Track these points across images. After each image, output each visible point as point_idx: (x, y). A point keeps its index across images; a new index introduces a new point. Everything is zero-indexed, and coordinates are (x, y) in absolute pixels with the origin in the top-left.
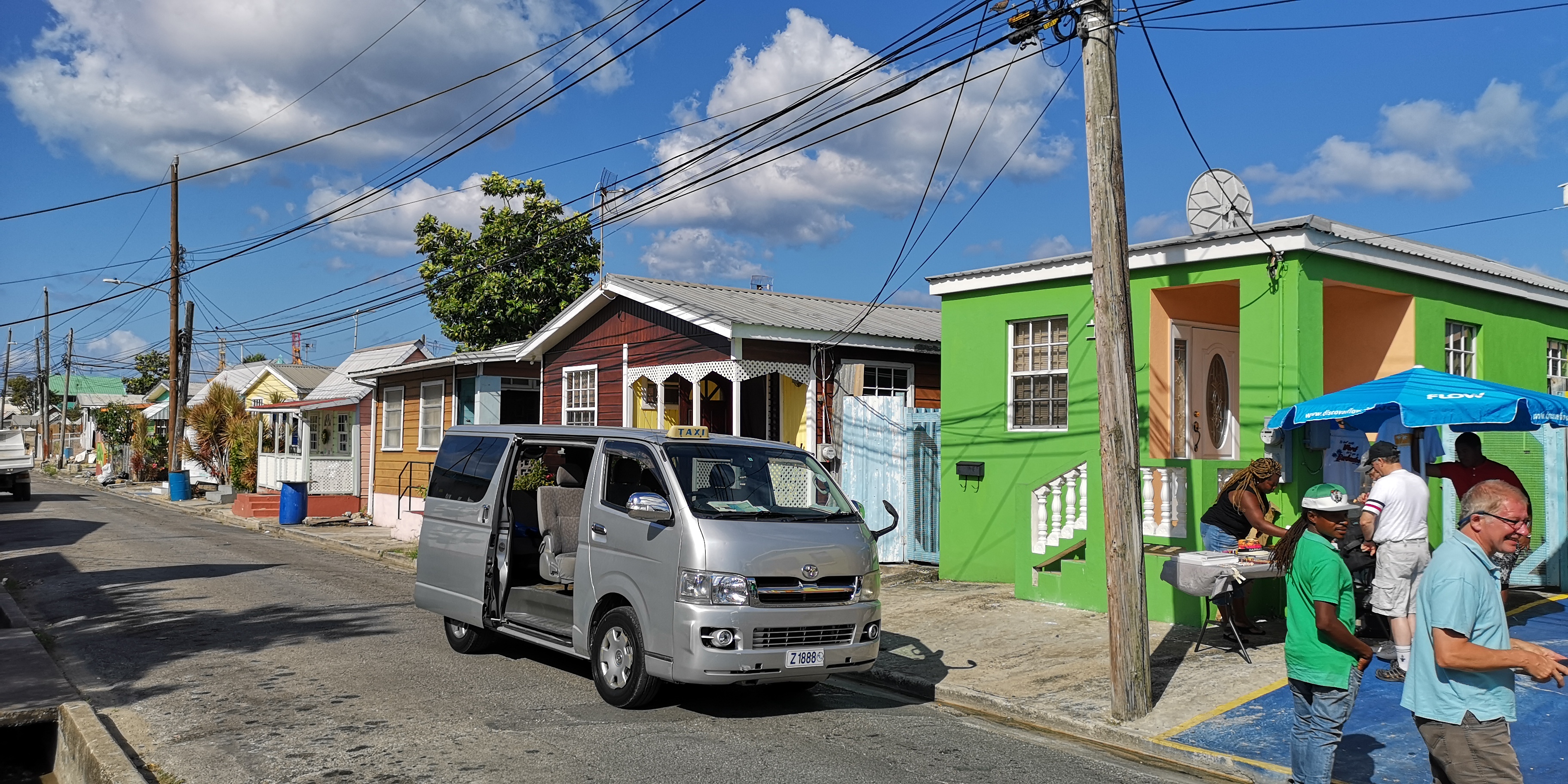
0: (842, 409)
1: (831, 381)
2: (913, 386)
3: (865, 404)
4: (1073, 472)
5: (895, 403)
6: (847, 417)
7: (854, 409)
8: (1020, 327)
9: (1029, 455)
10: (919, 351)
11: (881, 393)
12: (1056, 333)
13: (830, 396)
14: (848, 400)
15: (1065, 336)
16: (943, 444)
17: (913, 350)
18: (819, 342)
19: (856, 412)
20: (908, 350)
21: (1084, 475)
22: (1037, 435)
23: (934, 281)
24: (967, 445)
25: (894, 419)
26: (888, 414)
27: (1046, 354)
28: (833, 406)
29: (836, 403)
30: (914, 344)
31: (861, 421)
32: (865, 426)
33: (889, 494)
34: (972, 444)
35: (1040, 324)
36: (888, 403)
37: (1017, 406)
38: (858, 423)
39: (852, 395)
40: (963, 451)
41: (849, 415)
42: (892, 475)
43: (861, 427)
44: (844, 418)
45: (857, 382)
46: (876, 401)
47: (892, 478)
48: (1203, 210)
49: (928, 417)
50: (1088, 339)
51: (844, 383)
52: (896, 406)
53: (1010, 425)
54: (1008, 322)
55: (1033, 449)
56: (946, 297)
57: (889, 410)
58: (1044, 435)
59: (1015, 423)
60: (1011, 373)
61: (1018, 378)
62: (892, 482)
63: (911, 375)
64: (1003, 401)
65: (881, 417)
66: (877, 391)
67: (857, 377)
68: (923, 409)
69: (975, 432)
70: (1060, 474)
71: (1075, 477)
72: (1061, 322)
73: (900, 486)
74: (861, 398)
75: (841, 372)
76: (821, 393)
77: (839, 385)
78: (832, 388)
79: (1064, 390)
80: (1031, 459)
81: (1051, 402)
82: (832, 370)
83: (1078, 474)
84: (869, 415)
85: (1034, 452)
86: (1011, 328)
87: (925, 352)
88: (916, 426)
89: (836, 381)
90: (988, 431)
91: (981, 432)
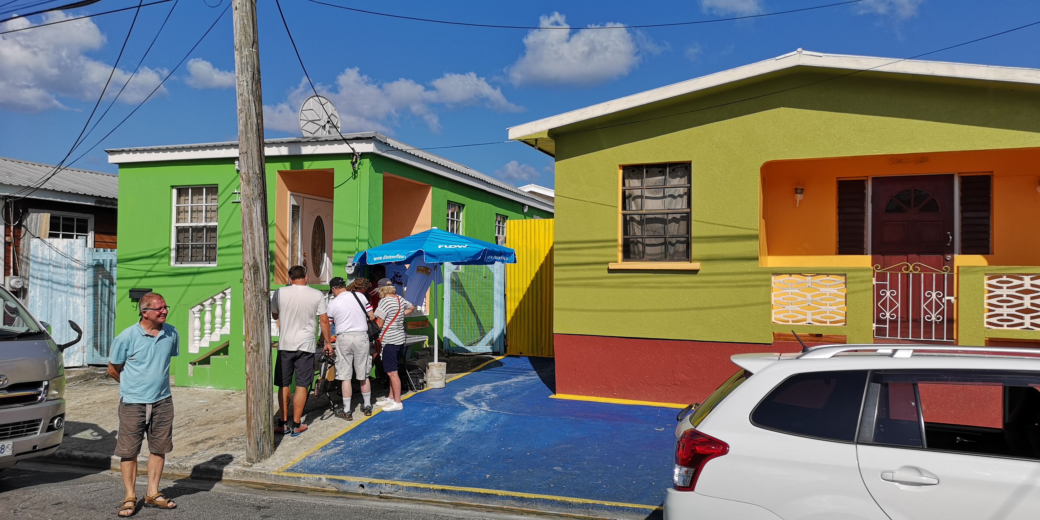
0: (29, 249)
1: (18, 227)
2: (93, 232)
3: (50, 246)
4: (221, 295)
5: (77, 244)
6: (33, 256)
7: (40, 248)
8: (182, 191)
9: (189, 285)
10: (97, 205)
11: (64, 236)
12: (209, 197)
13: (17, 238)
14: (35, 242)
15: (216, 199)
16: (119, 276)
17: (94, 204)
18: (8, 194)
19: (43, 251)
20: (89, 204)
21: (228, 297)
22: (195, 270)
23: (113, 152)
24: (141, 278)
25: (76, 257)
26: (71, 253)
27: (202, 211)
28: (21, 246)
29: (24, 244)
30: (95, 200)
31: (46, 260)
32: (50, 264)
33: (72, 315)
34: (145, 277)
35: (197, 190)
36: (71, 244)
37: (178, 248)
38: (44, 261)
39: (39, 238)
40: (138, 283)
41: (36, 255)
42: (74, 300)
43: (46, 264)
44: (31, 257)
45: (43, 228)
46: (60, 243)
47: (74, 303)
48: (309, 121)
49: (106, 256)
50: (233, 202)
51: (31, 228)
52: (78, 247)
53: (173, 263)
54: (172, 187)
55: (193, 280)
56: (122, 165)
57: (72, 250)
58: (201, 270)
59: (177, 260)
60: (174, 224)
61: (179, 228)
62: (74, 305)
63: (91, 224)
64: (168, 246)
65: (64, 256)
66: (61, 235)
67: (44, 223)
68: (102, 250)
69: (148, 267)
70: (211, 296)
71: (222, 298)
72: (212, 189)
73: (81, 308)
74: (48, 240)
75: (28, 219)
76: (9, 236)
77: (27, 229)
78: (20, 232)
79: (215, 237)
80: (190, 288)
81: (204, 246)
82: (20, 217)
83: (224, 296)
84: (54, 254)
85: (193, 283)
86: (175, 191)
87: (104, 206)
88: (95, 263)
89: (24, 226)
90: (157, 267)
91: (152, 268)
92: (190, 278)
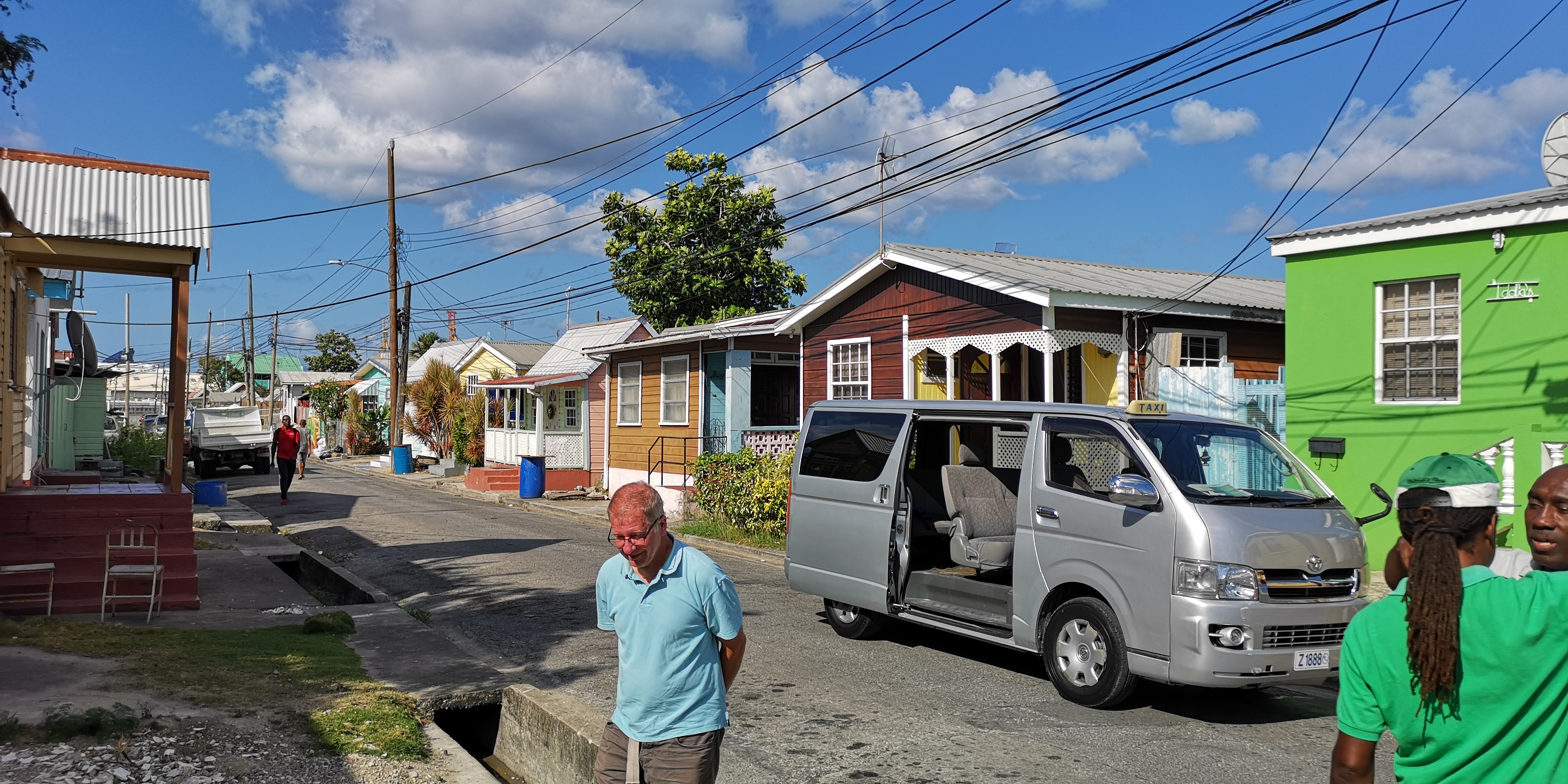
0: (1156, 382)
1: (1142, 354)
2: (1226, 356)
3: (1184, 376)
4: (1494, 450)
5: (1222, 374)
6: (1162, 391)
7: (1171, 380)
8: (1391, 289)
9: (1412, 434)
10: (1235, 318)
11: (1209, 364)
12: (1440, 295)
13: (1142, 367)
14: (1164, 372)
15: (1452, 298)
16: (1290, 420)
17: (1229, 317)
18: (1135, 309)
19: (1175, 384)
20: (1224, 317)
21: (1509, 453)
22: (1423, 411)
23: (1279, 240)
24: (1327, 421)
25: (1221, 392)
26: (1213, 386)
28: (1146, 378)
29: (1149, 375)
30: (1230, 311)
31: (1180, 396)
32: (1185, 402)
33: (1216, 473)
34: (1334, 420)
35: (1419, 286)
36: (1214, 374)
37: (1386, 377)
38: (1177, 398)
39: (1169, 366)
40: (1322, 429)
41: (1166, 390)
42: (1219, 453)
43: (1180, 402)
44: (1160, 393)
45: (1173, 353)
46: (1199, 373)
47: (1218, 456)
48: (1561, 157)
49: (1263, 390)
50: (1488, 301)
51: (1157, 353)
52: (1224, 378)
53: (1378, 400)
54: (1376, 284)
55: (1417, 426)
56: (1290, 258)
57: (1215, 382)
58: (1433, 410)
59: (1385, 396)
60: (1379, 341)
61: (1386, 346)
62: (1218, 460)
63: (1223, 346)
64: (1370, 373)
65: (1205, 390)
66: (1189, 362)
67: (1174, 346)
68: (1255, 381)
69: (1339, 407)
71: (1495, 455)
72: (1448, 283)
74: (1180, 369)
75: (1154, 342)
76: (1133, 364)
77: (1153, 356)
78: (1144, 360)
80: (1414, 438)
81: (1434, 372)
82: (1144, 339)
83: (1498, 452)
84: (1190, 388)
85: (1419, 430)
86: (1379, 290)
87: (1242, 319)
88: (1249, 400)
89: (1149, 352)
90: (1352, 407)
91: (1344, 408)
92: (1413, 422)
